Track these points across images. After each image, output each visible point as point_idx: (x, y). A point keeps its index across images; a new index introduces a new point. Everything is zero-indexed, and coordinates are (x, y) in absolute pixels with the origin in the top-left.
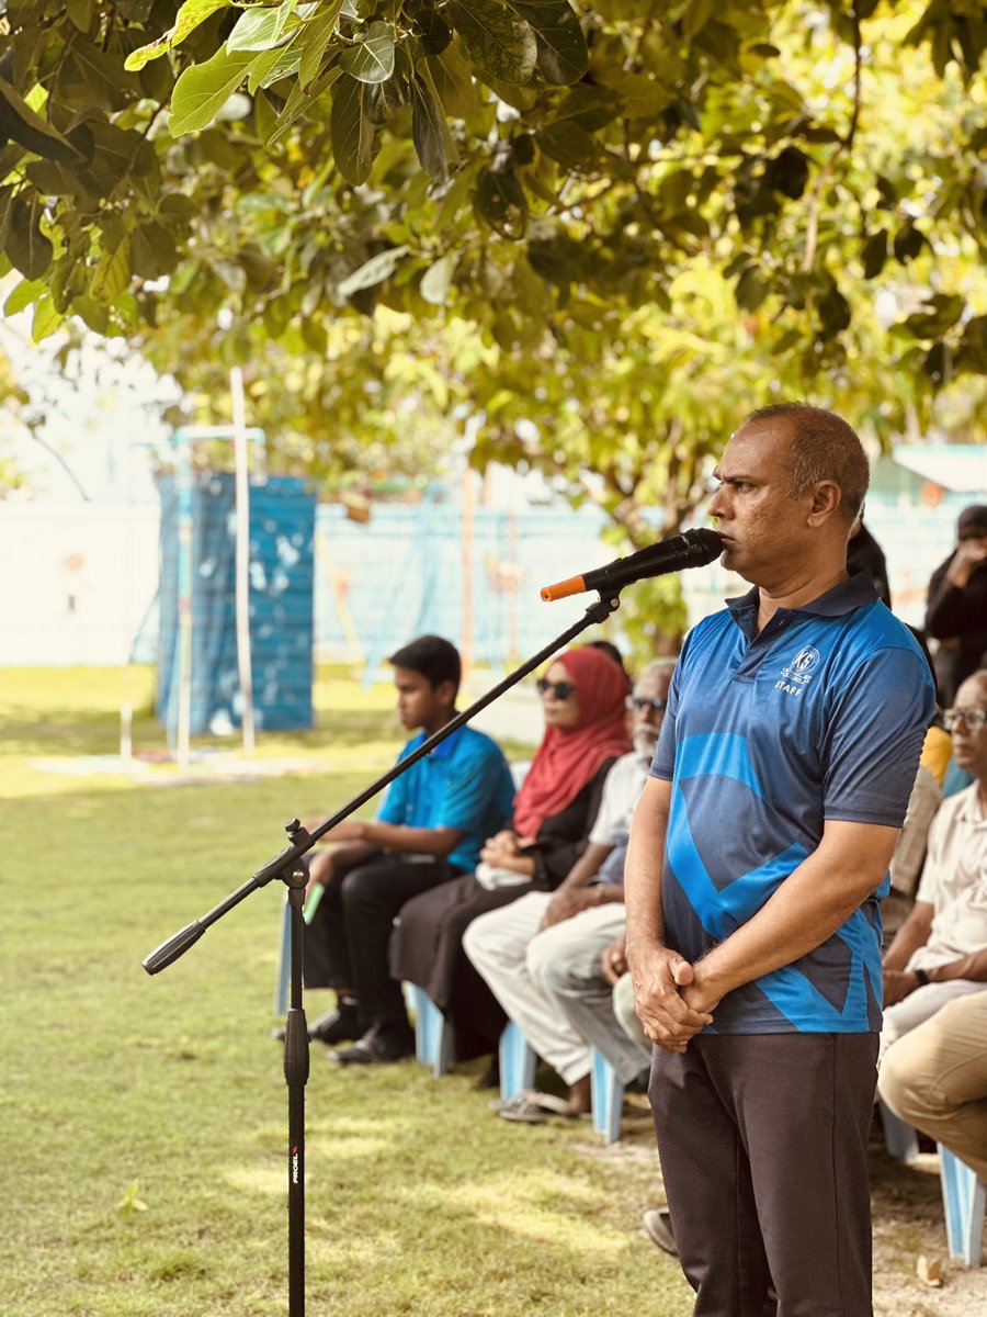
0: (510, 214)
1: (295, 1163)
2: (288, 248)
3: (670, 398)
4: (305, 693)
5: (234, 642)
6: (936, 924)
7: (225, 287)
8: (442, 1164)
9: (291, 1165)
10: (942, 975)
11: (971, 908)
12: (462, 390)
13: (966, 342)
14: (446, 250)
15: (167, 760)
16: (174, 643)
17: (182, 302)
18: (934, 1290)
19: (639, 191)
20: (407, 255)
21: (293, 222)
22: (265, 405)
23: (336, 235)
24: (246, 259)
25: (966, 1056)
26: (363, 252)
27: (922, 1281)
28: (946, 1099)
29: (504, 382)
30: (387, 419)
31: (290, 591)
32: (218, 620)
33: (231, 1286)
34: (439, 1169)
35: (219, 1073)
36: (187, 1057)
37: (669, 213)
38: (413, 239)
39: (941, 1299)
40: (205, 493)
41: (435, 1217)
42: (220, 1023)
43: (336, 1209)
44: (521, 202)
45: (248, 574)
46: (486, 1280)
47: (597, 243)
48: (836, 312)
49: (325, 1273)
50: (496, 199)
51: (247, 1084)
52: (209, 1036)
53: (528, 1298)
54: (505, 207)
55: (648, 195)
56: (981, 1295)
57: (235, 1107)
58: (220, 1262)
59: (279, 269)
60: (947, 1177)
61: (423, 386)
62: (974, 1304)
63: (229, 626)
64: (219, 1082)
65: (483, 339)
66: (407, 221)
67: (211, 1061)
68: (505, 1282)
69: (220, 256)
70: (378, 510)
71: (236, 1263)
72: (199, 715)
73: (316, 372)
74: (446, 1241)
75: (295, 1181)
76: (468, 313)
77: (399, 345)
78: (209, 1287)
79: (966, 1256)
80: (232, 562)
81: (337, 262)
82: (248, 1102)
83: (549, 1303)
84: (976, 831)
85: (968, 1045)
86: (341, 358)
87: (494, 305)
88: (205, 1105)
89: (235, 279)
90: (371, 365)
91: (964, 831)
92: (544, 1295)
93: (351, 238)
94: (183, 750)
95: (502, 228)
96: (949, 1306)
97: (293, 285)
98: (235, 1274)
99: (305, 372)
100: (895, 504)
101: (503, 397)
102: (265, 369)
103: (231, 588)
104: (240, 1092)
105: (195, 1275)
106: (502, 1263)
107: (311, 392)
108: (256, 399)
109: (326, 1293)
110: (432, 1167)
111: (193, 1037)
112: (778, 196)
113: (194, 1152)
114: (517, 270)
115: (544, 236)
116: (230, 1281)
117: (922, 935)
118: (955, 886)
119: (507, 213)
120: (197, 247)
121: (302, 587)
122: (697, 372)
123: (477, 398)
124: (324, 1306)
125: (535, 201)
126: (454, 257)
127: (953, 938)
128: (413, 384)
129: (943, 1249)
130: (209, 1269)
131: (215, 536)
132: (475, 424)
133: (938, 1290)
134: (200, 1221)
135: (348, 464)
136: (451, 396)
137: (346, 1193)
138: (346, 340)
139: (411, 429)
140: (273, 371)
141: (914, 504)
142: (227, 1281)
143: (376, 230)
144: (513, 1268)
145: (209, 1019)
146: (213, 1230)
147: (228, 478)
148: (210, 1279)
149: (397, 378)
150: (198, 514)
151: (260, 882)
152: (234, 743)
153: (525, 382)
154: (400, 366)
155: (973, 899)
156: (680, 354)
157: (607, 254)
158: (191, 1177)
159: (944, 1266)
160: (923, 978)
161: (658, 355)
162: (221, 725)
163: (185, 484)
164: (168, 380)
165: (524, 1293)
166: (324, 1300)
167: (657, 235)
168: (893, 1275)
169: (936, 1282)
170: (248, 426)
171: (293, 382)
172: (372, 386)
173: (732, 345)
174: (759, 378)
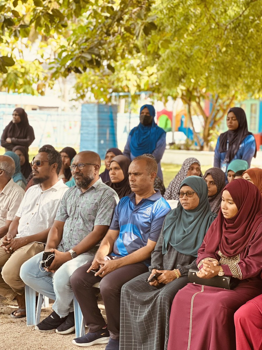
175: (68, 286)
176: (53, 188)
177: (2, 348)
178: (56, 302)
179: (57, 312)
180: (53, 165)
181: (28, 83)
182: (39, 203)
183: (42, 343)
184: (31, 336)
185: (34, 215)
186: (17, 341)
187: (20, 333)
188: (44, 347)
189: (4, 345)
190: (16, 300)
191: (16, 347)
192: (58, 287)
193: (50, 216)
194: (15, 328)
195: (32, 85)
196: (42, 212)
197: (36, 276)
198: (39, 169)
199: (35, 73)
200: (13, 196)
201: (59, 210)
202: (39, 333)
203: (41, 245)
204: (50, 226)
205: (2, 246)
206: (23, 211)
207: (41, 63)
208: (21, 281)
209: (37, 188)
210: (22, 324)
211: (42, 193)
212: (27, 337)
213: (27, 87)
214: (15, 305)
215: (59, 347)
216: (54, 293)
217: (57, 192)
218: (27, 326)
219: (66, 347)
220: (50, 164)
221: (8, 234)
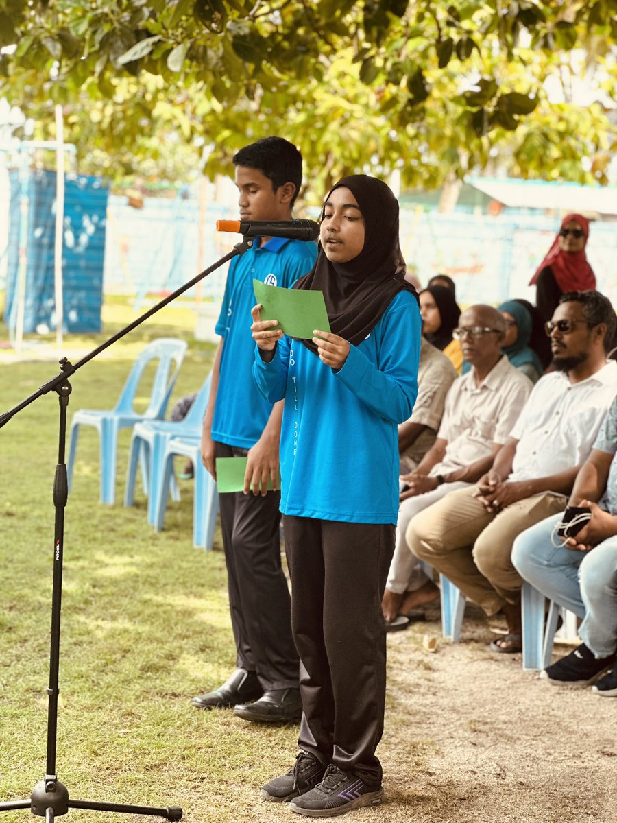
0: (215, 17)
1: (58, 549)
2: (86, 30)
3: (327, 137)
4: (97, 311)
5: (53, 277)
6: (448, 448)
7: (49, 54)
8: (155, 578)
9: (55, 550)
10: (451, 479)
11: (469, 440)
12: (200, 128)
13: (498, 109)
14: (183, 39)
15: (9, 347)
16: (16, 275)
17: (23, 62)
18: (431, 654)
19: (305, 7)
20: (160, 41)
21: (90, 15)
22: (77, 129)
23: (116, 25)
24: (63, 37)
25: (457, 523)
26: (132, 36)
27: (425, 649)
28: (444, 547)
29: (227, 124)
30: (153, 143)
31: (90, 247)
32: (44, 263)
33: (26, 636)
34: (153, 581)
35: (27, 524)
36: (10, 514)
37: (323, 22)
38: (163, 31)
39: (435, 659)
40: (38, 183)
41: (148, 605)
42: (29, 498)
43: (91, 599)
44: (222, 10)
45: (63, 236)
46: (175, 638)
47: (279, 38)
48: (419, 88)
49: (82, 632)
50: (207, 8)
51: (45, 531)
52: (23, 504)
53: (198, 649)
54: (213, 13)
55: (311, 9)
56: (458, 658)
57: (36, 542)
58: (21, 624)
59: (82, 44)
60: (445, 591)
61: (176, 123)
62: (454, 662)
63: (50, 269)
64: (28, 529)
65: (206, 94)
66: (160, 20)
67: (24, 517)
68: (186, 640)
69: (47, 34)
70: (148, 201)
71: (30, 625)
72: (30, 321)
73: (109, 110)
74: (153, 617)
75: (57, 559)
76: (199, 77)
77: (161, 96)
78: (14, 636)
79: (452, 638)
80: (53, 228)
81: (116, 41)
82: (44, 540)
83: (209, 652)
84: (473, 395)
85: (458, 517)
86: (125, 102)
87: (214, 73)
88: (18, 541)
89: (55, 49)
90: (145, 109)
91: (466, 396)
92: (208, 647)
93: (126, 27)
94: (18, 342)
95: (210, 25)
96: (439, 663)
97: (90, 55)
98: (29, 630)
99: (103, 110)
100: (472, 213)
101: (226, 133)
102: (78, 106)
103: (52, 245)
104: (39, 535)
105: (5, 630)
106: (185, 631)
107: (105, 124)
108: (72, 125)
109: (81, 642)
110: (149, 579)
111: (14, 503)
112: (390, 15)
113: (10, 565)
114: (225, 51)
115: (242, 33)
116: (25, 633)
117: (439, 457)
118: (460, 428)
119: (213, 16)
120: (33, 28)
121: (97, 246)
122: (344, 122)
123: (210, 133)
124: (80, 648)
125: (231, 10)
126: (188, 44)
127: (457, 457)
128: (169, 121)
129: (440, 633)
130: (14, 627)
131: (44, 211)
132: (209, 150)
133: (434, 654)
134: (11, 602)
135: (129, 170)
136: (193, 131)
137: (97, 590)
138: (129, 91)
139: (173, 152)
140: (83, 110)
141: (484, 213)
142: (24, 634)
143: (141, 24)
144: (191, 633)
145: (24, 495)
146: (18, 607)
147: (51, 174)
148: (14, 632)
149: (159, 117)
150: (33, 197)
151: (43, 391)
152: (50, 339)
153: (240, 124)
154: (162, 109)
155: (470, 434)
156: (334, 109)
157: (286, 44)
158: (7, 578)
159: (438, 642)
160: (441, 480)
161: (321, 110)
162: (43, 329)
163: (25, 176)
164: (17, 110)
165: (195, 646)
166: (79, 645)
167: (314, 35)
168: (409, 646)
169: (433, 650)
170: (66, 142)
171: (95, 117)
172: (144, 122)
173: (367, 106)
174: (382, 127)
175: (613, 588)
176: (593, 380)
177: (466, 705)
178: (587, 622)
179: (588, 644)
180: (597, 328)
181: (571, 155)
182: (561, 411)
183: (553, 705)
184: (531, 689)
185: (548, 435)
186: (500, 695)
187: (507, 683)
188: (555, 712)
189: (471, 700)
190: (504, 616)
191: (495, 706)
192: (590, 589)
193: (584, 439)
194: (497, 672)
195: (580, 159)
196: (567, 431)
197: (546, 563)
198: (567, 338)
199: (592, 132)
200: (507, 392)
201: (604, 427)
202: (549, 685)
203: (561, 500)
204: (583, 460)
205: (477, 496)
206: (527, 426)
207: (605, 110)
208: (514, 571)
209: (559, 377)
210: (513, 665)
211: (569, 389)
212: (522, 690)
213: (567, 164)
214: (503, 629)
215: (589, 717)
216: (581, 601)
217: (602, 388)
218: (525, 669)
219: (603, 718)
220: (590, 327)
221: (491, 473)
